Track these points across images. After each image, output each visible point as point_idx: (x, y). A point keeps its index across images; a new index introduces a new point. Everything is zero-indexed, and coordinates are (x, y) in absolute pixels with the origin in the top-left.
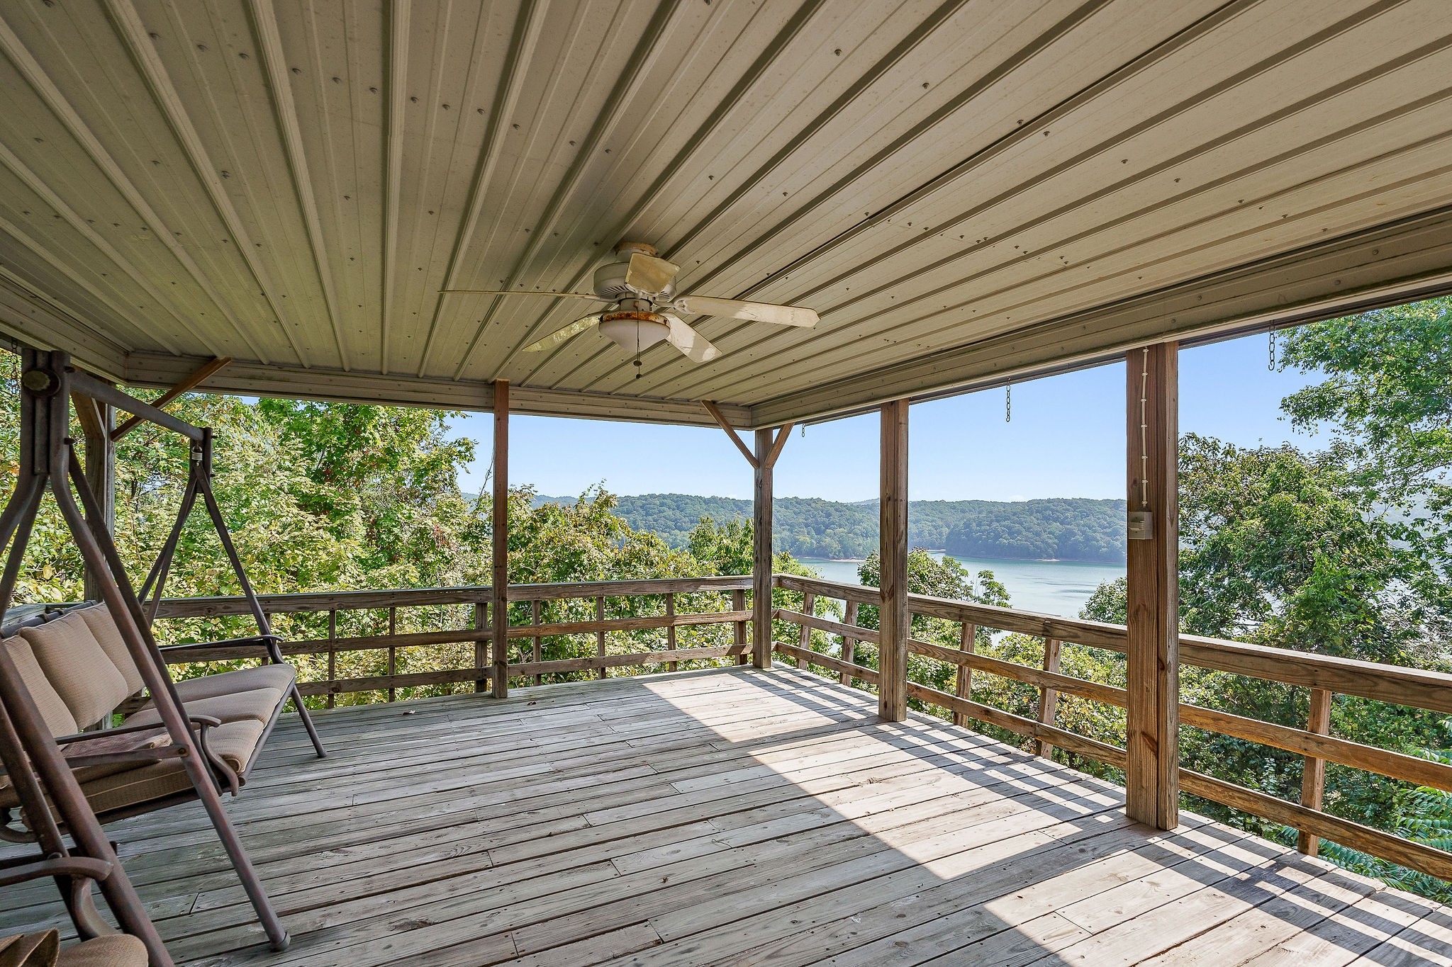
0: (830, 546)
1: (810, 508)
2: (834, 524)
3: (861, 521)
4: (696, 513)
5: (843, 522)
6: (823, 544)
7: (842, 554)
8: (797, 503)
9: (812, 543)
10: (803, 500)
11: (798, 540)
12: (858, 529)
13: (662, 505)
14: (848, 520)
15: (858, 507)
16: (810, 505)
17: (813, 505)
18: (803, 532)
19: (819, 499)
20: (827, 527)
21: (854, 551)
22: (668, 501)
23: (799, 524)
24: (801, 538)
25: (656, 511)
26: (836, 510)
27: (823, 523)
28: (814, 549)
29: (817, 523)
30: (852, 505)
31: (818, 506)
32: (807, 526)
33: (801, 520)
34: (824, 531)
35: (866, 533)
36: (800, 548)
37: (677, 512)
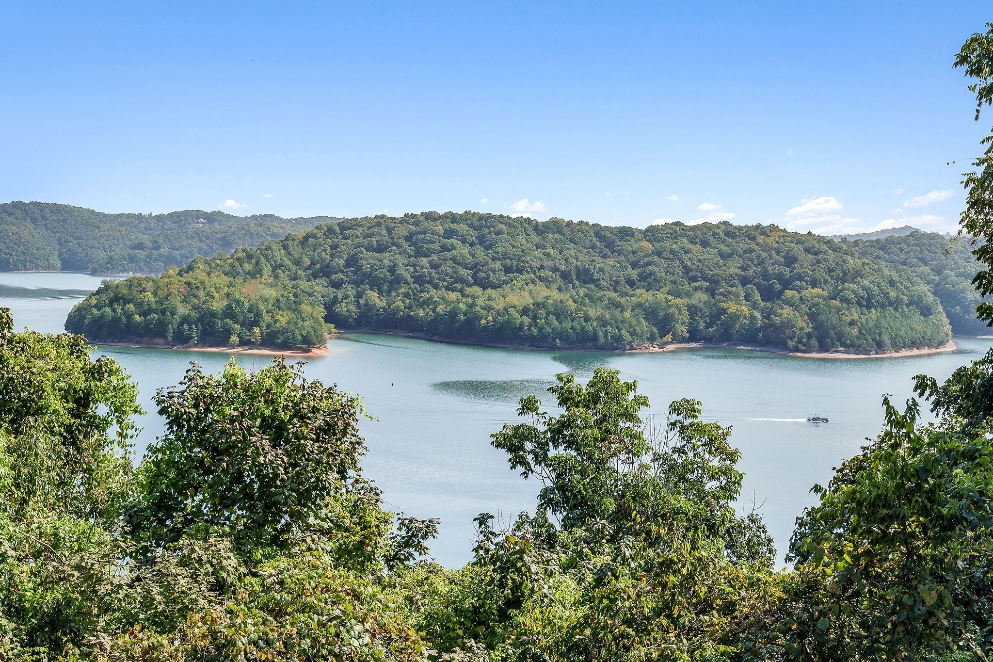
0: (789, 324)
1: (753, 245)
2: (800, 278)
3: (858, 274)
4: (518, 251)
5: (821, 274)
6: (777, 320)
7: (814, 342)
8: (727, 234)
9: (753, 318)
10: (740, 228)
11: (724, 311)
12: (850, 289)
13: (449, 234)
14: (830, 271)
15: (856, 244)
16: (753, 239)
17: (761, 239)
18: (737, 295)
19: (773, 228)
20: (787, 284)
21: (840, 336)
22: (462, 228)
23: (729, 279)
24: (732, 307)
25: (436, 246)
26: (808, 250)
27: (779, 277)
28: (758, 330)
29: (765, 276)
30: (844, 239)
31: (770, 241)
32: (745, 281)
33: (733, 270)
34: (781, 292)
35: (869, 300)
36: (727, 327)
37: (480, 252)
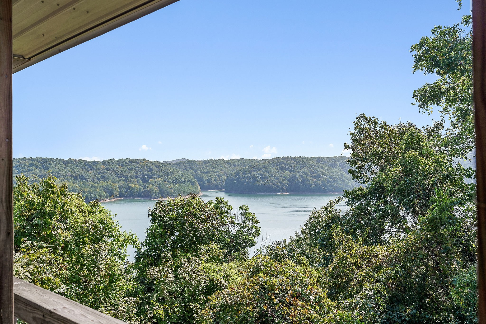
0: (152, 190)
1: (138, 165)
2: (154, 175)
3: (172, 173)
4: (58, 170)
5: (161, 174)
6: (148, 189)
7: (160, 195)
8: (130, 162)
9: (140, 189)
10: (133, 160)
11: (130, 187)
12: (170, 178)
13: (31, 165)
14: (163, 172)
15: (170, 164)
16: (138, 163)
17: (141, 163)
18: (134, 182)
19: (144, 160)
20: (150, 177)
21: (168, 193)
22: (36, 163)
23: (131, 177)
24: (133, 185)
25: (26, 170)
26: (156, 166)
27: (148, 175)
28: (142, 192)
29: (143, 175)
30: (166, 163)
31: (144, 164)
32: (136, 177)
33: (132, 174)
34: (148, 180)
35: (176, 181)
36: (132, 192)
37: (43, 171)
